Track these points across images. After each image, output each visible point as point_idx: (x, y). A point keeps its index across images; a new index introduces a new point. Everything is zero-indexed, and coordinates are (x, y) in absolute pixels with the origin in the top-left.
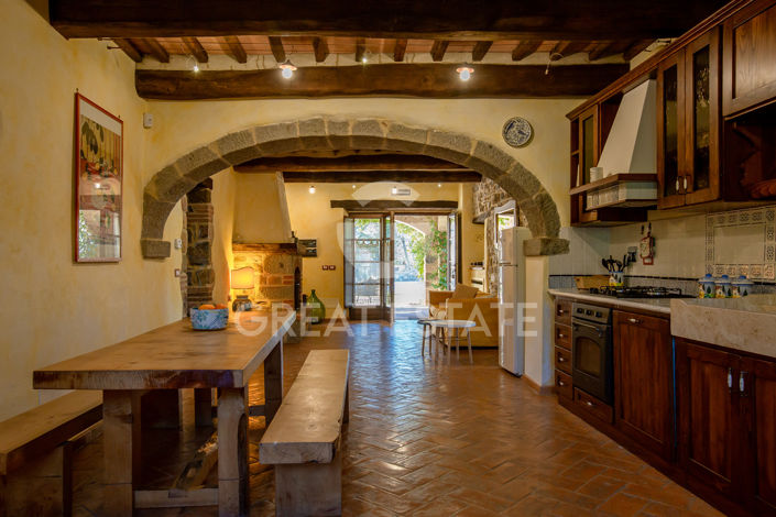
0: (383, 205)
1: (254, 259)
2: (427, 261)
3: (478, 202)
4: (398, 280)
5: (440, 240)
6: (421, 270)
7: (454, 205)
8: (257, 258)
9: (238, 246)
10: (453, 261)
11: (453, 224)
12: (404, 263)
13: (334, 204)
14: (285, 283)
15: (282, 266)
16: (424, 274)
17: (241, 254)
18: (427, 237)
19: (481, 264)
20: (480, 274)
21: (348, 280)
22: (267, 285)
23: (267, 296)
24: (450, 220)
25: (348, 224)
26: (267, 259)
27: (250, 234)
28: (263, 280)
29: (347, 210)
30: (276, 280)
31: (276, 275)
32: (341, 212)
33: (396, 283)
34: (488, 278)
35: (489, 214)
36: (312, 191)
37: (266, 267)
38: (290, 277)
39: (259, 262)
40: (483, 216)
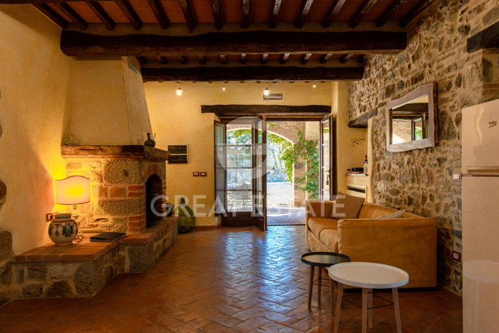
0: (255, 109)
1: (92, 165)
2: (295, 167)
3: (356, 104)
4: (269, 181)
5: (308, 147)
6: (290, 175)
7: (327, 109)
8: (95, 165)
9: (68, 149)
10: (327, 166)
11: (327, 128)
12: (274, 169)
13: (206, 109)
14: (130, 194)
15: (126, 174)
16: (293, 178)
17: (74, 160)
18: (295, 145)
19: (361, 170)
20: (360, 181)
21: (220, 186)
22: (109, 198)
23: (108, 211)
24: (322, 126)
25: (220, 129)
26: (108, 165)
27: (87, 134)
28: (103, 191)
29: (218, 114)
30: (119, 192)
31: (120, 186)
32: (212, 117)
33: (268, 184)
34: (374, 187)
35: (375, 113)
36: (179, 93)
37: (108, 175)
38: (140, 188)
39: (98, 170)
40: (366, 117)
